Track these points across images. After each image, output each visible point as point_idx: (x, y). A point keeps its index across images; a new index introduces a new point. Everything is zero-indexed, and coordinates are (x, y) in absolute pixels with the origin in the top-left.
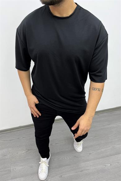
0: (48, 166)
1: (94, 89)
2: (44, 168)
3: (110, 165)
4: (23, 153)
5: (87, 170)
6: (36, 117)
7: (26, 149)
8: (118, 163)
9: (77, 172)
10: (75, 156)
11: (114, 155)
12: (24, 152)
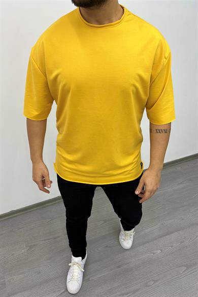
0: (83, 271)
1: (158, 131)
2: (76, 274)
3: (160, 251)
4: (22, 254)
7: (26, 246)
8: (172, 247)
9: (111, 270)
10: (107, 246)
11: (163, 236)
12: (23, 251)
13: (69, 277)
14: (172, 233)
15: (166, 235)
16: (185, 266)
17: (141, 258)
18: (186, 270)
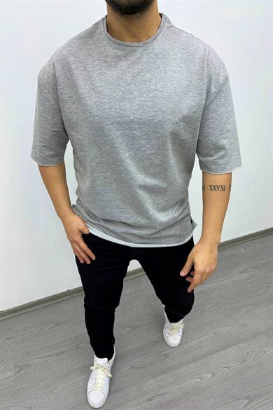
0: (110, 376)
1: (213, 188)
2: (100, 381)
3: (211, 375)
4: (8, 378)
5: (161, 395)
6: (85, 262)
7: (15, 367)
8: (229, 368)
9: (138, 404)
10: (133, 367)
11: (218, 351)
12: (9, 374)
13: (90, 385)
14: (229, 346)
15: (221, 350)
16: (246, 398)
17: (182, 385)
18: (248, 403)
